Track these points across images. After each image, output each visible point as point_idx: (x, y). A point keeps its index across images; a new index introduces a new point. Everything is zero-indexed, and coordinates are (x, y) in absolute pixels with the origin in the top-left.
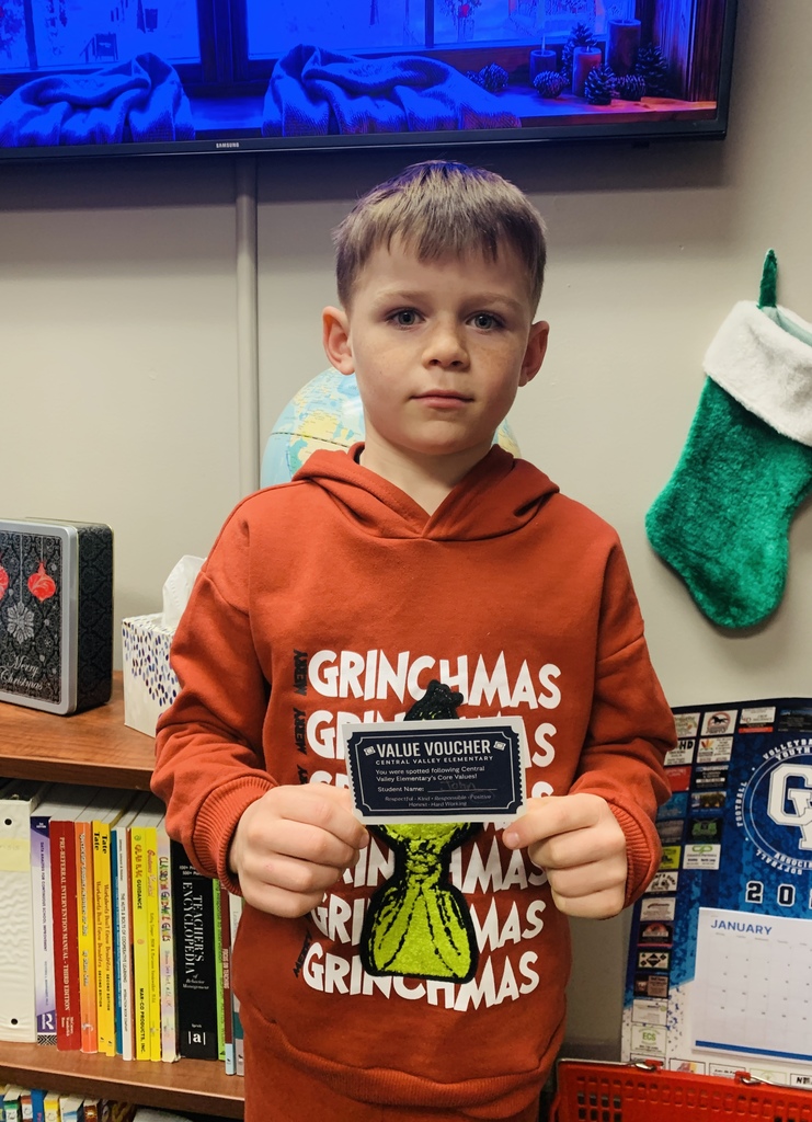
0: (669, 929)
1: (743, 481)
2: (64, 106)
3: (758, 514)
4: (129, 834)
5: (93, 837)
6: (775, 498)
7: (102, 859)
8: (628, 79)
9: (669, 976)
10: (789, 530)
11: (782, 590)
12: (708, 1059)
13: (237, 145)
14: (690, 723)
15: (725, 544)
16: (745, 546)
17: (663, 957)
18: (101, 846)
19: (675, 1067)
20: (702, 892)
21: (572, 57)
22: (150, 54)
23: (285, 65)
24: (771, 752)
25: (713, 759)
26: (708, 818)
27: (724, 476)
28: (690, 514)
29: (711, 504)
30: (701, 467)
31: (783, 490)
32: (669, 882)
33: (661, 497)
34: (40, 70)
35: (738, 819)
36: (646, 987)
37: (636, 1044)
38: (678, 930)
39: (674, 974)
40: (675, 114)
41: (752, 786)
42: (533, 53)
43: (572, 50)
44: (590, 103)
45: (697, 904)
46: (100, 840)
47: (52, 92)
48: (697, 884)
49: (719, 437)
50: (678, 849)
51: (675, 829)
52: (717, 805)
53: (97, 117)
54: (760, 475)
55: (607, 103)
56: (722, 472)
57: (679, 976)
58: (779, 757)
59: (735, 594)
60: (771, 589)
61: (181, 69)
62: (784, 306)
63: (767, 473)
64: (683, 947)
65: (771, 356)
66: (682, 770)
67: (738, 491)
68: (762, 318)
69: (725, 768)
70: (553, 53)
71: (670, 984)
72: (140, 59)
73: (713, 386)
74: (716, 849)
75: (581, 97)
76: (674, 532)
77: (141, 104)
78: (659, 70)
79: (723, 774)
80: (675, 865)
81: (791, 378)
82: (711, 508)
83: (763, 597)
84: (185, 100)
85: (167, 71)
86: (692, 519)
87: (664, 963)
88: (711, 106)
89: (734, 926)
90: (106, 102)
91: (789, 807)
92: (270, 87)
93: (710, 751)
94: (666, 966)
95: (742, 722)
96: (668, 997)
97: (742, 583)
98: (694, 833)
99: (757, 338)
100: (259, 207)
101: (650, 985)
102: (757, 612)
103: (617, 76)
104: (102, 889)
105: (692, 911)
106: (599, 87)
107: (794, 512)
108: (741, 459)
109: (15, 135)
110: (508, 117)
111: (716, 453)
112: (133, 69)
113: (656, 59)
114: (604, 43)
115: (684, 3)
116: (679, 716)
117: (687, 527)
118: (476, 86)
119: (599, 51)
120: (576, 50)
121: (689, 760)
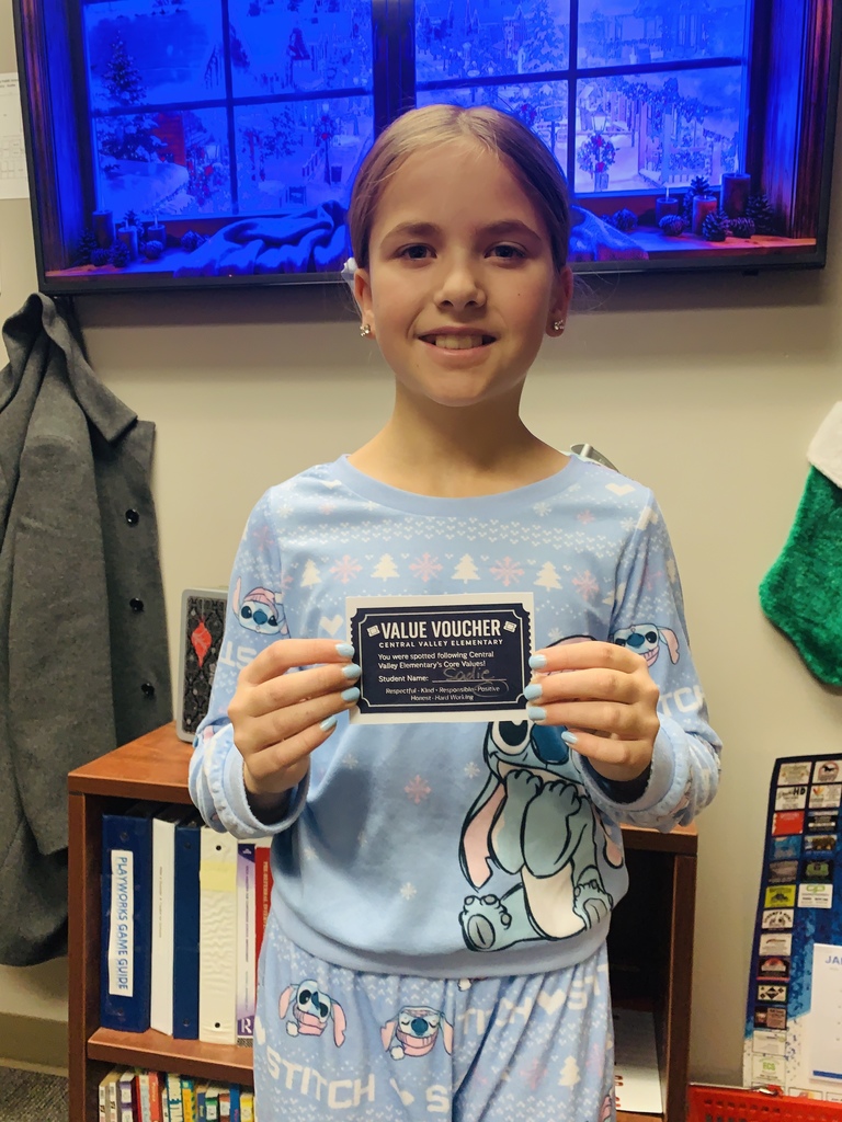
0: (785, 963)
2: (259, 243)
8: (739, 221)
9: (786, 1009)
12: (825, 1088)
14: (803, 771)
15: (830, 611)
17: (781, 991)
19: (795, 1094)
20: (816, 929)
21: (692, 204)
22: (334, 202)
25: (824, 805)
26: (821, 860)
27: (828, 551)
28: (798, 585)
29: (817, 576)
30: (807, 544)
32: (786, 919)
33: (772, 570)
34: (240, 215)
36: (765, 1019)
37: (758, 1073)
38: (794, 965)
39: (791, 1007)
42: (658, 200)
43: (692, 197)
44: (708, 240)
45: (812, 941)
47: (250, 232)
48: (811, 921)
49: (823, 518)
50: (793, 887)
51: (789, 869)
52: (829, 848)
53: (287, 252)
55: (722, 239)
56: (826, 548)
57: (796, 1008)
59: (841, 656)
64: (799, 981)
66: (796, 815)
69: (835, 813)
70: (676, 201)
71: (788, 1016)
72: (326, 207)
73: (817, 474)
74: (829, 888)
75: (700, 236)
76: (785, 600)
77: (324, 242)
78: (767, 214)
79: (833, 818)
80: (791, 903)
82: (817, 580)
86: (801, 589)
87: (781, 997)
88: (812, 242)
90: (294, 240)
93: (820, 797)
94: (784, 999)
96: (786, 1028)
98: (808, 873)
101: (769, 1017)
103: (730, 218)
105: (807, 947)
106: (715, 227)
109: (217, 266)
110: (639, 250)
111: (821, 532)
112: (319, 214)
113: (764, 205)
114: (719, 192)
115: (787, 158)
116: (792, 765)
117: (796, 596)
118: (610, 226)
119: (715, 199)
120: (695, 198)
121: (802, 805)
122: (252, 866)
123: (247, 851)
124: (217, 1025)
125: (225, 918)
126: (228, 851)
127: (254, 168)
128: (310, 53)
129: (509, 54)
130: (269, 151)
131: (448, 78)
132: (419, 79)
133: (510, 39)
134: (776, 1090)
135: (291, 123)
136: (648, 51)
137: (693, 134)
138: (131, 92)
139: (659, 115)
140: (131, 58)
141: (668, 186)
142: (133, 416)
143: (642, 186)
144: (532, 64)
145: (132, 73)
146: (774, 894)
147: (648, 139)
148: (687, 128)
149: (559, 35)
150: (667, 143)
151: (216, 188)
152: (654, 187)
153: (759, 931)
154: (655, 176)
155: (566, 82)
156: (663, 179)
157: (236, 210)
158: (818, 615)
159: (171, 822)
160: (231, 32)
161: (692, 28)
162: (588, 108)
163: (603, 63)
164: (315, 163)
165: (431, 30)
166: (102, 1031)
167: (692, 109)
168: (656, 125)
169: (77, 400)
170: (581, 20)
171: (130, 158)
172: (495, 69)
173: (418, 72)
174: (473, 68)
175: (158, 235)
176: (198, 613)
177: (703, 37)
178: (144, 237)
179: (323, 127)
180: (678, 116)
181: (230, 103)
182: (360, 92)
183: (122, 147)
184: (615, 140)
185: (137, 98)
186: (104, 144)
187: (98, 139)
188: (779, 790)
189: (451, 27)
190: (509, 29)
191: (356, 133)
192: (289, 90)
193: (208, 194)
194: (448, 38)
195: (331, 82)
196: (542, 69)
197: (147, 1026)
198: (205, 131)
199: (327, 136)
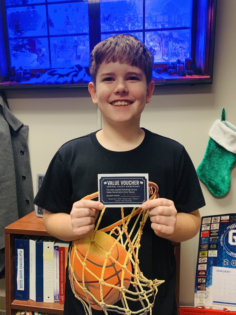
0: (205, 272)
1: (219, 161)
2: (57, 76)
3: (223, 169)
6: (227, 166)
8: (189, 71)
9: (206, 285)
10: (231, 173)
11: (229, 187)
12: (216, 306)
14: (209, 220)
15: (215, 176)
16: (220, 177)
17: (204, 280)
19: (208, 308)
20: (213, 263)
21: (177, 66)
22: (78, 64)
24: (229, 227)
25: (215, 229)
26: (214, 244)
27: (215, 160)
28: (207, 169)
29: (212, 167)
30: (209, 158)
31: (229, 163)
32: (205, 260)
33: (200, 165)
34: (52, 68)
35: (221, 244)
36: (200, 288)
37: (198, 303)
38: (207, 273)
39: (207, 284)
40: (200, 79)
41: (224, 235)
42: (168, 65)
43: (177, 64)
44: (181, 76)
47: (55, 73)
48: (212, 261)
49: (213, 151)
50: (207, 251)
51: (206, 247)
52: (216, 240)
53: (65, 78)
54: (223, 160)
55: (185, 76)
56: (214, 159)
57: (208, 284)
58: (231, 228)
59: (219, 188)
60: (227, 187)
61: (86, 68)
62: (227, 121)
63: (225, 159)
64: (209, 277)
65: (225, 133)
66: (207, 232)
67: (218, 164)
68: (222, 124)
69: (218, 231)
70: (172, 65)
71: (206, 286)
72: (76, 66)
73: (211, 139)
74: (216, 251)
75: (179, 75)
76: (203, 173)
77: (76, 75)
78: (197, 69)
79: (217, 232)
80: (206, 256)
81: (230, 138)
82: (212, 168)
83: (225, 189)
84: (86, 75)
85: (82, 68)
87: (204, 281)
88: (209, 77)
89: (221, 271)
90: (67, 75)
91: (234, 241)
93: (214, 227)
95: (221, 219)
96: (206, 290)
97: (220, 186)
98: (211, 248)
99: (221, 128)
101: (201, 287)
102: (224, 193)
103: (187, 70)
105: (211, 267)
106: (183, 73)
107: (231, 169)
108: (218, 156)
109: (46, 82)
110: (162, 79)
111: (213, 155)
112: (74, 68)
113: (196, 67)
114: (184, 63)
115: (202, 55)
116: (206, 218)
117: (206, 172)
118: (155, 72)
119: (183, 65)
120: (177, 65)
121: (209, 229)
122: (58, 252)
123: (57, 248)
124: (49, 297)
125: (50, 267)
126: (51, 248)
127: (56, 55)
128: (71, 23)
129: (126, 25)
130: (60, 50)
131: (110, 31)
132: (102, 31)
133: (127, 20)
134: (203, 307)
135: (66, 43)
136: (164, 24)
137: (177, 47)
138: (20, 33)
139: (167, 42)
140: (20, 23)
141: (170, 61)
142: (22, 124)
143: (163, 61)
144: (133, 28)
145: (20, 27)
146: (202, 253)
147: (165, 48)
148: (175, 46)
149: (140, 20)
150: (169, 50)
151: (45, 60)
152: (166, 62)
153: (198, 264)
154: (167, 58)
155: (142, 33)
156: (169, 59)
157: (51, 67)
158: (212, 177)
159: (35, 240)
160: (49, 17)
161: (176, 19)
162: (148, 40)
163: (152, 28)
164: (73, 54)
165: (105, 18)
166: (15, 301)
167: (176, 41)
168: (167, 45)
169: (6, 120)
170: (146, 16)
171: (20, 51)
172: (123, 29)
173: (101, 29)
174: (116, 28)
175: (29, 73)
176: (41, 181)
177: (179, 21)
178: (25, 74)
179: (75, 44)
180: (173, 42)
181: (49, 37)
182: (85, 34)
183: (18, 48)
184: (155, 48)
185: (22, 35)
186: (13, 47)
187: (11, 46)
188: (203, 225)
189: (110, 17)
190: (126, 18)
191: (84, 45)
192: (65, 33)
193: (43, 62)
194: (109, 20)
195: (77, 31)
196: (135, 29)
197: (29, 299)
198: (42, 44)
199: (76, 46)
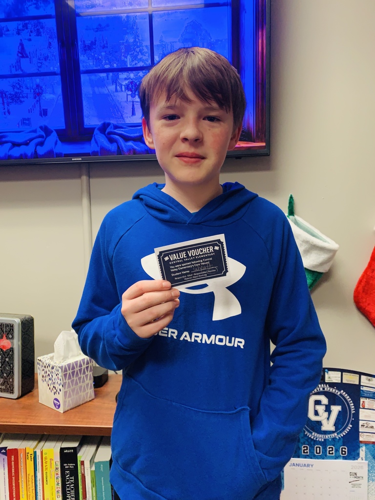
2: (10, 145)
4: (42, 452)
5: (26, 454)
7: (30, 463)
13: (81, 159)
18: (29, 458)
22: (45, 125)
23: (99, 129)
40: (250, 148)
46: (29, 456)
47: (4, 139)
53: (23, 149)
61: (57, 131)
72: (41, 128)
77: (41, 144)
81: (301, 245)
84: (59, 142)
85: (52, 132)
88: (264, 144)
89: (298, 465)
90: (26, 144)
91: (316, 413)
92: (93, 138)
100: (91, 180)
104: (30, 477)
112: (38, 131)
122: (6, 457)
123: (3, 451)
127: (4, 109)
128: (29, 55)
129: (123, 58)
130: (11, 101)
131: (95, 68)
132: (82, 68)
133: (123, 51)
135: (21, 88)
144: (134, 63)
149: (145, 50)
164: (34, 106)
165: (86, 46)
170: (155, 43)
172: (117, 65)
173: (81, 65)
174: (106, 64)
179: (37, 90)
182: (54, 74)
189: (95, 45)
190: (122, 47)
191: (53, 93)
192: (19, 72)
194: (94, 50)
195: (40, 69)
196: (138, 65)
199: (39, 94)
